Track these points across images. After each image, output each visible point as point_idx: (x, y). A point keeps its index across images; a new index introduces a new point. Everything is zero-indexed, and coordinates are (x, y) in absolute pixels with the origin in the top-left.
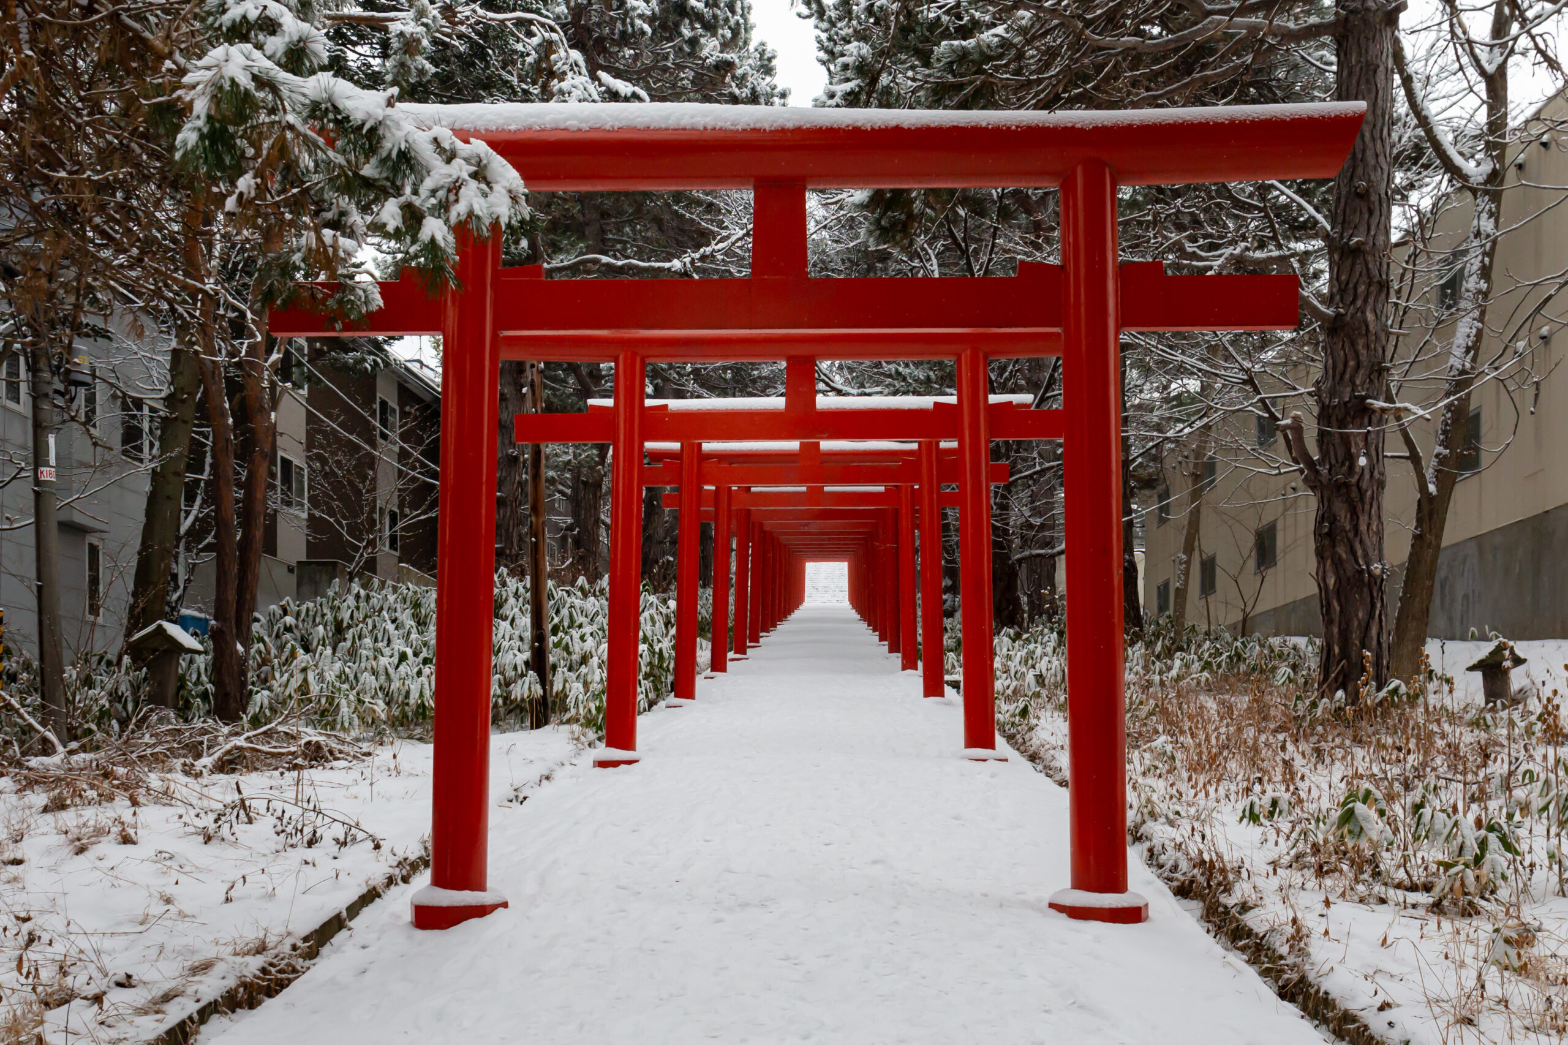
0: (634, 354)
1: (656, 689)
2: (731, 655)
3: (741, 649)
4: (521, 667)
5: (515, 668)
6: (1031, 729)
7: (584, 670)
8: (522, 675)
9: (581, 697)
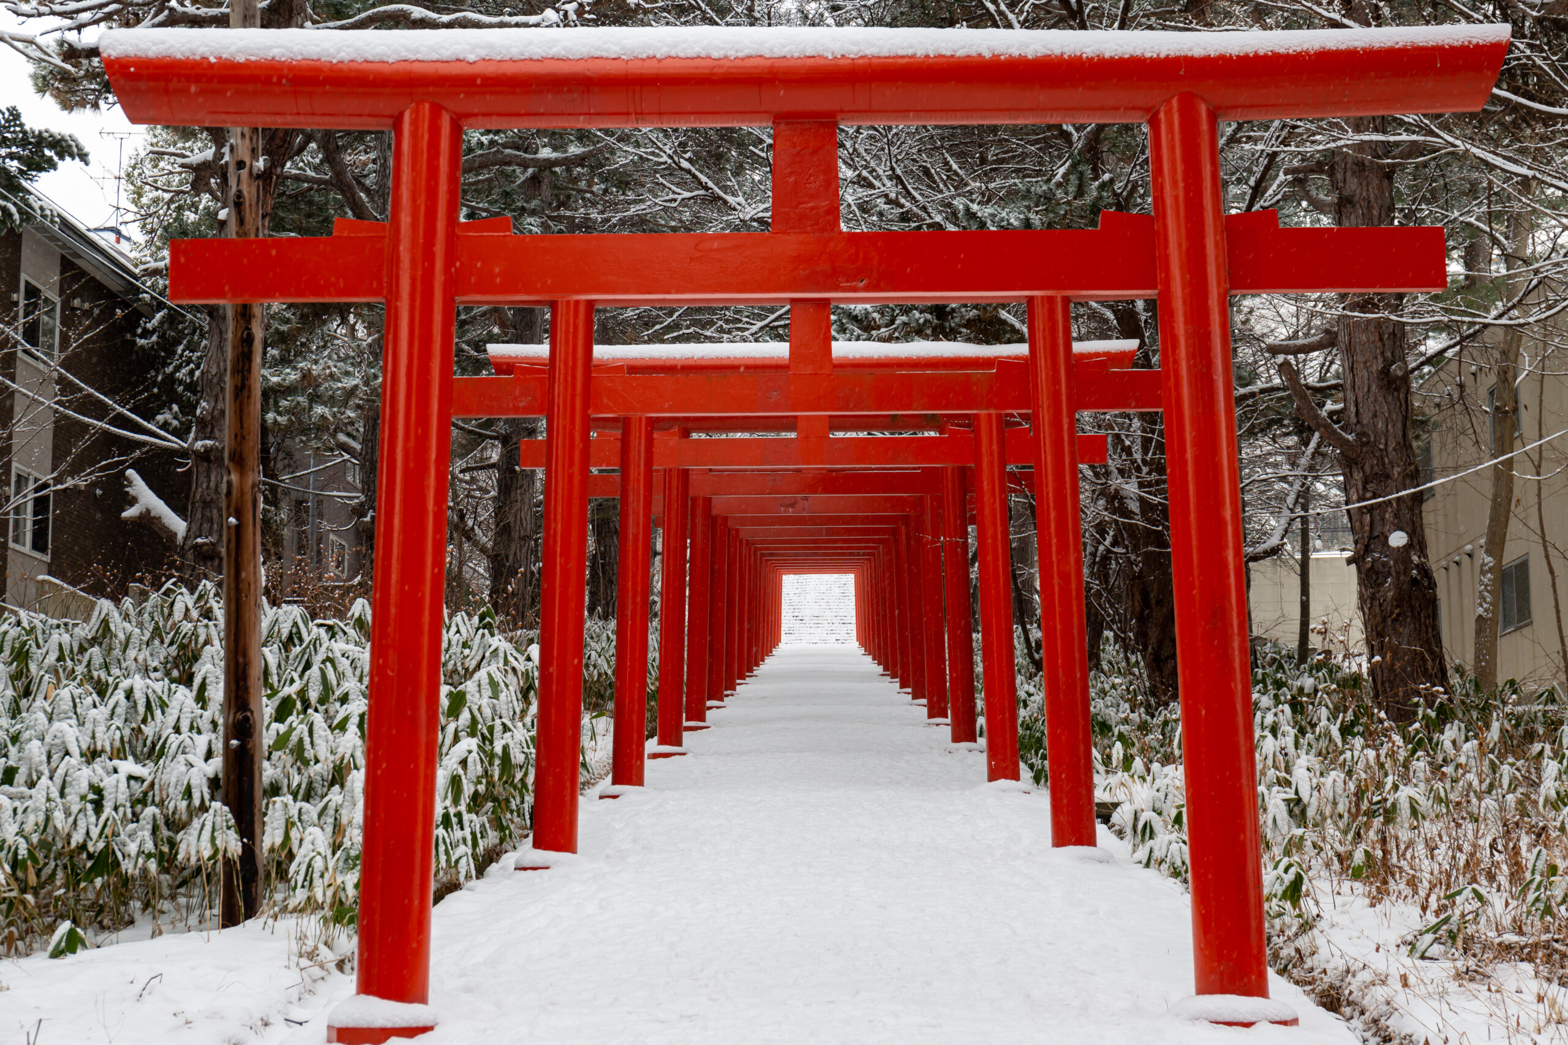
0: (436, 111)
1: (498, 824)
2: (652, 745)
3: (672, 736)
4: (200, 790)
5: (188, 793)
6: (1306, 926)
7: (335, 796)
8: (204, 808)
9: (318, 864)
